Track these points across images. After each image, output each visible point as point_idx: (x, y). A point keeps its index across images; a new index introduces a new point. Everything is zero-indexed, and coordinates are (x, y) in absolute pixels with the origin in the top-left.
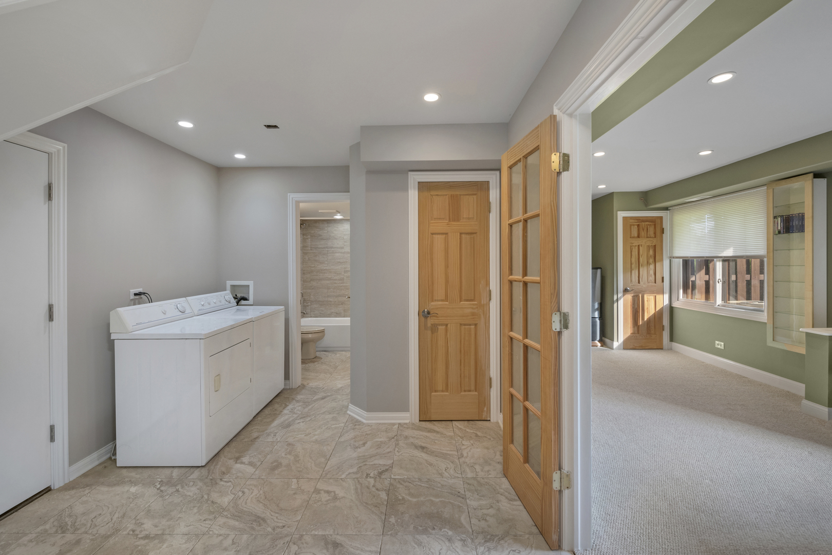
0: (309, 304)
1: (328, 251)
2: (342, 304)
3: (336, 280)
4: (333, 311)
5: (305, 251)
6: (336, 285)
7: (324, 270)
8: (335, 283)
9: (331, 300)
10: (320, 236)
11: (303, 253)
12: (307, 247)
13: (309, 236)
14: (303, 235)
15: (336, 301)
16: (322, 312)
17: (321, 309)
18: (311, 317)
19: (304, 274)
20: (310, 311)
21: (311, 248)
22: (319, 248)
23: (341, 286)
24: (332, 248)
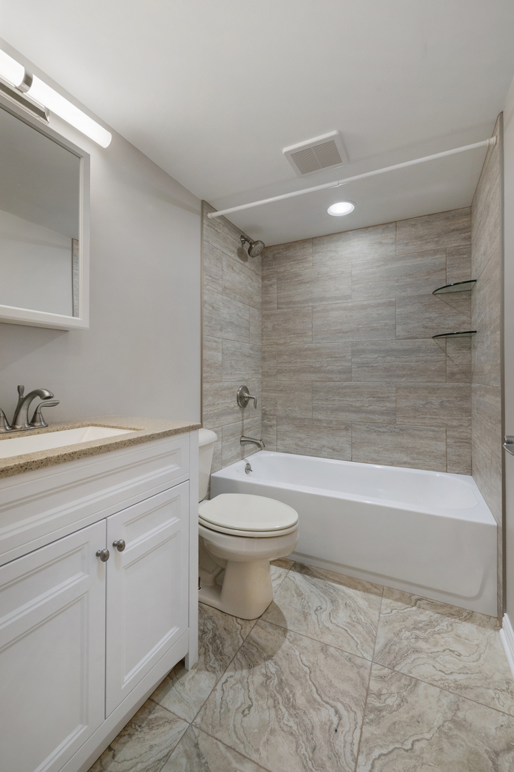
0: (274, 422)
1: (313, 307)
2: (346, 429)
3: (331, 372)
4: (324, 443)
5: (265, 312)
6: (332, 384)
7: (306, 350)
8: (331, 380)
9: (320, 417)
10: (297, 275)
11: (263, 316)
12: (270, 302)
13: (274, 280)
14: (263, 278)
15: (331, 421)
16: (300, 443)
17: (298, 435)
18: (277, 450)
19: (263, 359)
20: (275, 437)
21: (278, 303)
22: (294, 303)
23: (344, 388)
24: (322, 299)
